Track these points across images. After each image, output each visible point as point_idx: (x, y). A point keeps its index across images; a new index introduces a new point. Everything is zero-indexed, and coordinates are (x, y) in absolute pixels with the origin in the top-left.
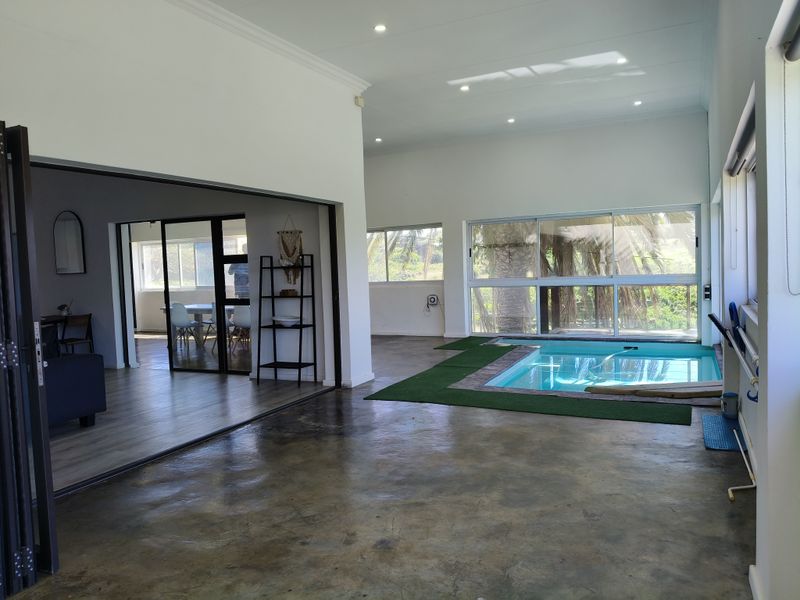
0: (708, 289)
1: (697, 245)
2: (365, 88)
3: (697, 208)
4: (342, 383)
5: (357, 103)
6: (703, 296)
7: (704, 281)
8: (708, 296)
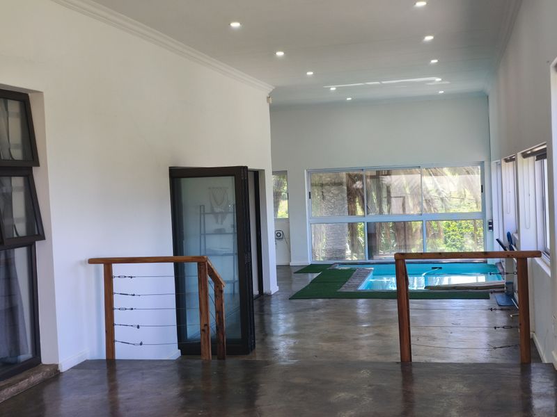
0: (491, 223)
1: (482, 191)
2: (271, 90)
3: (482, 164)
4: (264, 292)
5: (268, 101)
6: (487, 228)
7: (488, 218)
8: (491, 228)
